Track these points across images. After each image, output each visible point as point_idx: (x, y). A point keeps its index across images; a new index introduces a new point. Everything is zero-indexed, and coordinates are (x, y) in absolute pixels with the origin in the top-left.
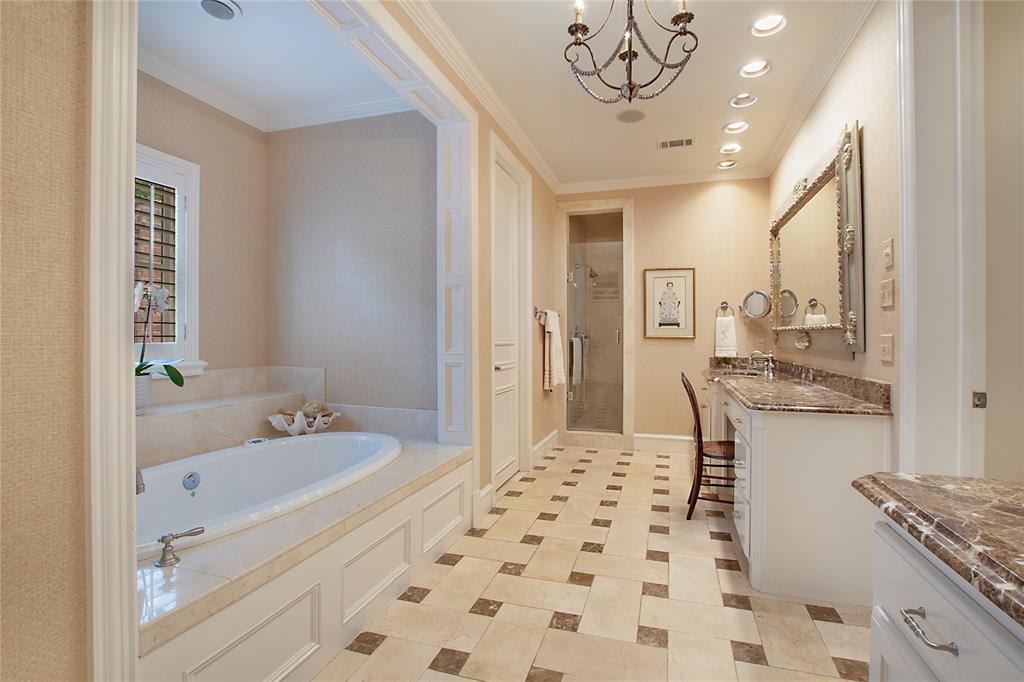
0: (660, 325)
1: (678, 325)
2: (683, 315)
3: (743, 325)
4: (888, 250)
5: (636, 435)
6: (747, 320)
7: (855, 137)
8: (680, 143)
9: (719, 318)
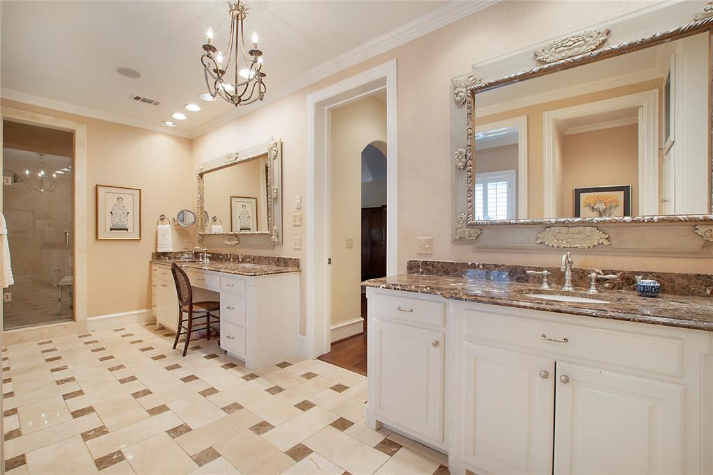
0: (111, 229)
1: (127, 230)
2: (131, 223)
3: (175, 231)
4: (298, 201)
5: (89, 319)
6: (178, 228)
7: (279, 145)
8: (150, 102)
9: (160, 226)
